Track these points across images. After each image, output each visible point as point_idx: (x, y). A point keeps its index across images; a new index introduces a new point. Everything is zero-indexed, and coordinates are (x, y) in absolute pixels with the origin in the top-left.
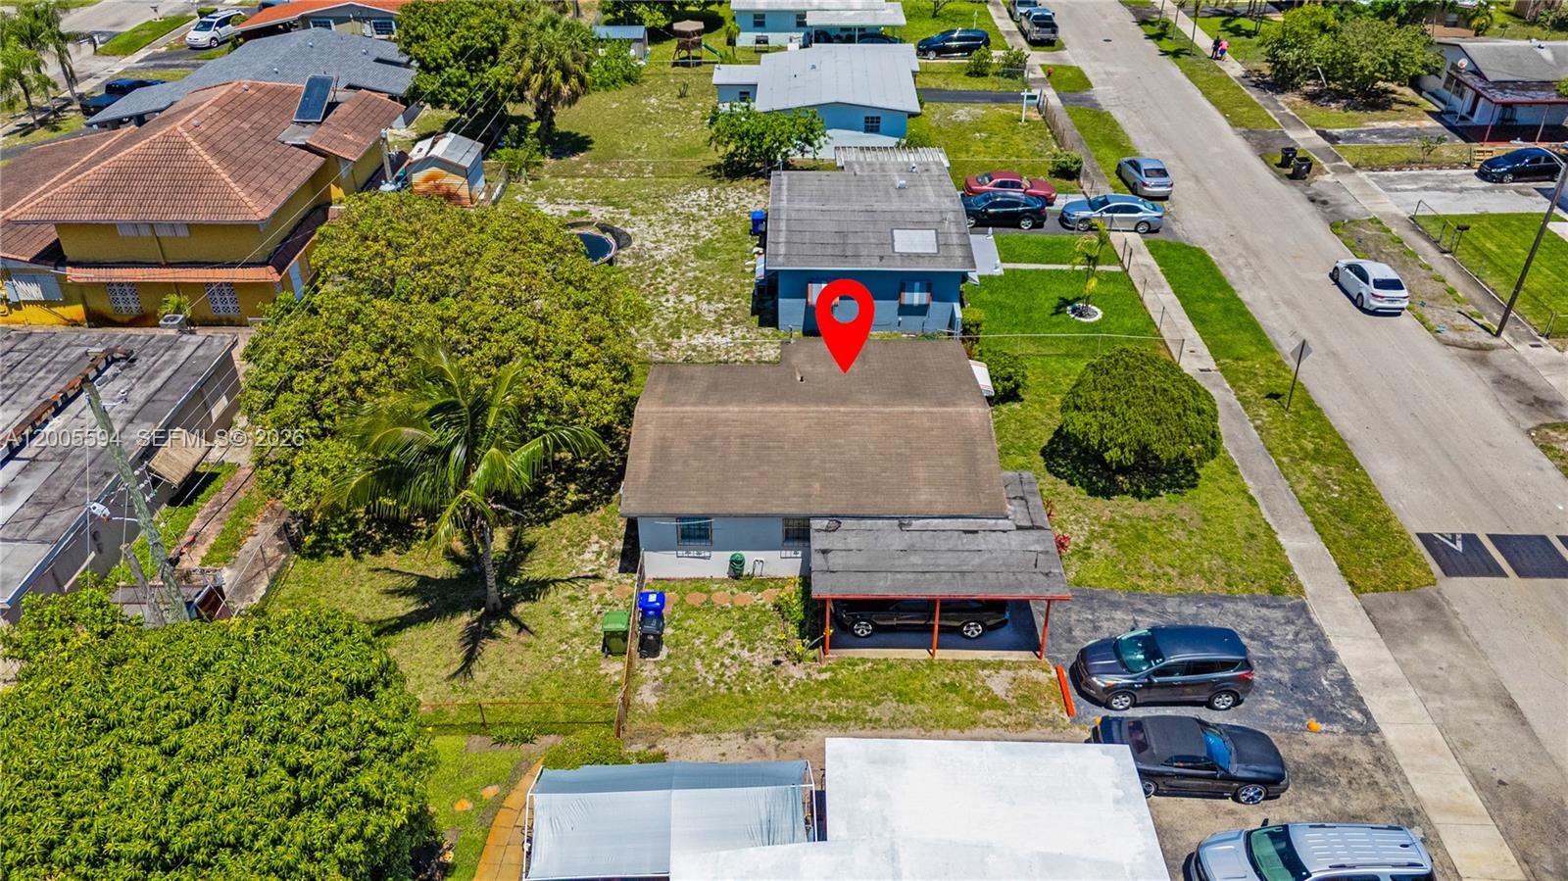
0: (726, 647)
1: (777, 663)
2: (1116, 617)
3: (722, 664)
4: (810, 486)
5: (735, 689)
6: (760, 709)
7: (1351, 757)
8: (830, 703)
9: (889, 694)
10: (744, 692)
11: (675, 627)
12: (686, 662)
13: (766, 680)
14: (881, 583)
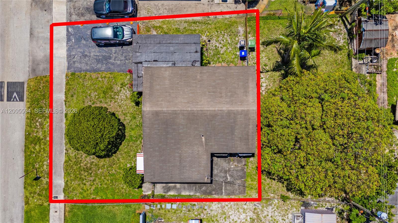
0: (222, 47)
1: (209, 41)
2: (119, 61)
3: (223, 41)
4: (200, 77)
5: (219, 32)
6: (213, 26)
7: (76, 16)
8: (196, 28)
9: (181, 31)
10: (217, 32)
11: (237, 55)
12: (233, 42)
13: (212, 35)
14: (182, 39)
